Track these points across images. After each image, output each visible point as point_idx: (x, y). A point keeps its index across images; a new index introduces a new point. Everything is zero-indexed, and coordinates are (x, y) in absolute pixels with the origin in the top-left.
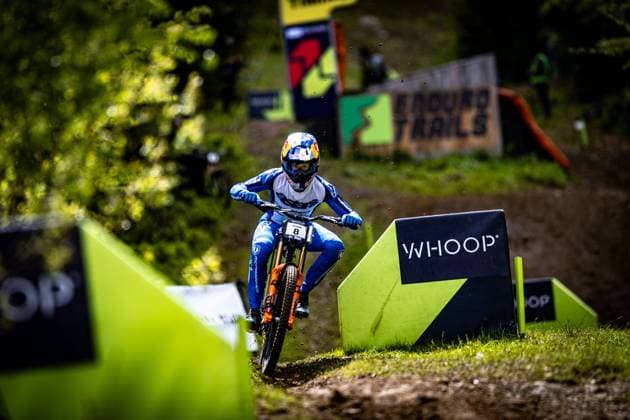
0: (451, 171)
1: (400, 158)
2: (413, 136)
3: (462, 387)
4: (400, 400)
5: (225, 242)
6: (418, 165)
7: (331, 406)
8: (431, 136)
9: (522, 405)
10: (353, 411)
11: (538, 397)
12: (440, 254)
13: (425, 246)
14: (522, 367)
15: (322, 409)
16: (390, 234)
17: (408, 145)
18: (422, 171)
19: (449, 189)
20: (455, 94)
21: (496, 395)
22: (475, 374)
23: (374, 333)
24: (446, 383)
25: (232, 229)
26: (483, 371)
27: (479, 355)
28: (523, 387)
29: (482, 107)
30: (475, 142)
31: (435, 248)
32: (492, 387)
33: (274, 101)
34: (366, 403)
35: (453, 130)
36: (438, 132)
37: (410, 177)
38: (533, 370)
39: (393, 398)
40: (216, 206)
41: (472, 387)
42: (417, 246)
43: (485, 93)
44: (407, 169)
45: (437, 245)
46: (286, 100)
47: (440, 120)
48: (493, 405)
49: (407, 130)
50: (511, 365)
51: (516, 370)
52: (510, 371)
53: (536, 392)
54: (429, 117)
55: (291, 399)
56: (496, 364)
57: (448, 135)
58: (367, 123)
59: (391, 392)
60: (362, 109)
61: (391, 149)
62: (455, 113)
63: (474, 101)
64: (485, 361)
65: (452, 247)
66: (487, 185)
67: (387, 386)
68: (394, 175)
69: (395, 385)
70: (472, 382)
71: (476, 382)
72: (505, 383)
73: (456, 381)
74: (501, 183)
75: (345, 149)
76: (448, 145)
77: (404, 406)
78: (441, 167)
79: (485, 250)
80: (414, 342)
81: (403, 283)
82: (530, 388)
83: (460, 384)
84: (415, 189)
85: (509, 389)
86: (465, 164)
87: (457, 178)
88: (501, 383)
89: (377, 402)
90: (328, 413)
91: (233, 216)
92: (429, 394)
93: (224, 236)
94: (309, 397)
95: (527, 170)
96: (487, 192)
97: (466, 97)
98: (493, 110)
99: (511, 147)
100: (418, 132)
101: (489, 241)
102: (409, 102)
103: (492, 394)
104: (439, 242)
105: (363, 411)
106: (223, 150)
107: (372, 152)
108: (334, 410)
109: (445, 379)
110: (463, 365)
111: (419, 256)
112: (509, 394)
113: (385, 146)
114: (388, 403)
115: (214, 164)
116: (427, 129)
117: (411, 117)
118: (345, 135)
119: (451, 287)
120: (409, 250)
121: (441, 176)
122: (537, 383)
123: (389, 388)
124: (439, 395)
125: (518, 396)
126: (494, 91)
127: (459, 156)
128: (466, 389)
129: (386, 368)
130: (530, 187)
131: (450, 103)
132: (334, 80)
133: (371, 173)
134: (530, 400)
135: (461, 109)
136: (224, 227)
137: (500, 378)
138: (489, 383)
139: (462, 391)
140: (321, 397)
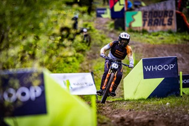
0: (160, 36)
1: (144, 31)
2: (148, 25)
3: (162, 116)
4: (142, 120)
5: (88, 57)
6: (150, 34)
7: (120, 122)
8: (154, 25)
9: (180, 123)
10: (127, 124)
11: (186, 120)
12: (156, 70)
13: (151, 67)
14: (181, 109)
15: (118, 123)
16: (141, 63)
17: (147, 28)
18: (151, 36)
19: (160, 42)
20: (162, 12)
21: (173, 119)
22: (166, 112)
23: (134, 94)
24: (157, 115)
25: (90, 53)
26: (169, 110)
27: (168, 104)
28: (181, 116)
29: (171, 16)
30: (168, 27)
31: (155, 68)
32: (171, 116)
33: (105, 11)
34: (132, 121)
35: (161, 23)
36: (157, 23)
37: (147, 38)
38: (184, 111)
39: (140, 119)
40: (85, 45)
41: (165, 116)
42: (149, 67)
43: (172, 12)
44: (146, 35)
45: (155, 67)
46: (109, 11)
47: (157, 20)
48: (171, 123)
49: (147, 23)
50: (178, 109)
51: (179, 110)
52: (177, 111)
53: (185, 118)
54: (154, 19)
55: (108, 119)
56: (173, 108)
57: (160, 25)
58: (134, 20)
59: (139, 117)
60: (133, 16)
61: (141, 29)
62: (162, 18)
63: (168, 14)
64: (170, 107)
65: (160, 68)
66: (172, 41)
67: (138, 115)
68: (142, 37)
69: (141, 115)
70: (165, 114)
71: (166, 114)
72: (175, 115)
73: (160, 114)
74: (176, 40)
75: (127, 28)
76: (160, 28)
77: (143, 123)
78: (157, 35)
79: (170, 69)
80: (147, 97)
81: (144, 78)
82: (183, 117)
83: (161, 115)
84: (149, 42)
85: (177, 117)
86: (165, 34)
87: (162, 39)
88: (174, 115)
89: (135, 121)
90: (120, 124)
91: (90, 49)
92: (151, 119)
93: (88, 55)
94: (114, 118)
95: (184, 37)
96: (171, 43)
97: (166, 13)
98: (174, 17)
99: (179, 29)
100: (150, 24)
101: (172, 66)
102: (148, 14)
103: (171, 119)
104: (156, 66)
105: (130, 124)
106: (88, 28)
107: (135, 29)
108: (121, 123)
109: (156, 113)
110: (162, 107)
111: (149, 70)
112: (176, 119)
113: (140, 28)
114: (138, 121)
115: (85, 32)
116: (153, 23)
117: (148, 19)
118: (127, 24)
119: (160, 80)
120: (146, 68)
121: (157, 38)
122: (186, 115)
123: (139, 116)
124: (154, 119)
125: (179, 120)
126: (175, 11)
127: (163, 31)
128: (163, 117)
129: (138, 107)
130: (185, 42)
131: (160, 15)
132: (124, 6)
133: (135, 36)
134: (183, 121)
135: (164, 17)
136: (88, 52)
137: (174, 113)
138: (170, 115)
139: (162, 118)
140: (117, 118)
